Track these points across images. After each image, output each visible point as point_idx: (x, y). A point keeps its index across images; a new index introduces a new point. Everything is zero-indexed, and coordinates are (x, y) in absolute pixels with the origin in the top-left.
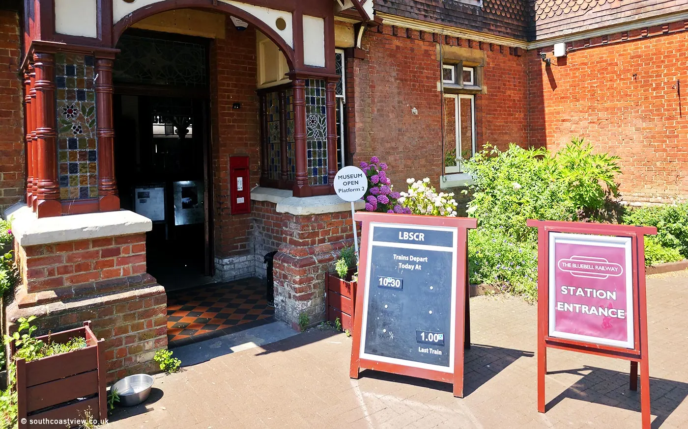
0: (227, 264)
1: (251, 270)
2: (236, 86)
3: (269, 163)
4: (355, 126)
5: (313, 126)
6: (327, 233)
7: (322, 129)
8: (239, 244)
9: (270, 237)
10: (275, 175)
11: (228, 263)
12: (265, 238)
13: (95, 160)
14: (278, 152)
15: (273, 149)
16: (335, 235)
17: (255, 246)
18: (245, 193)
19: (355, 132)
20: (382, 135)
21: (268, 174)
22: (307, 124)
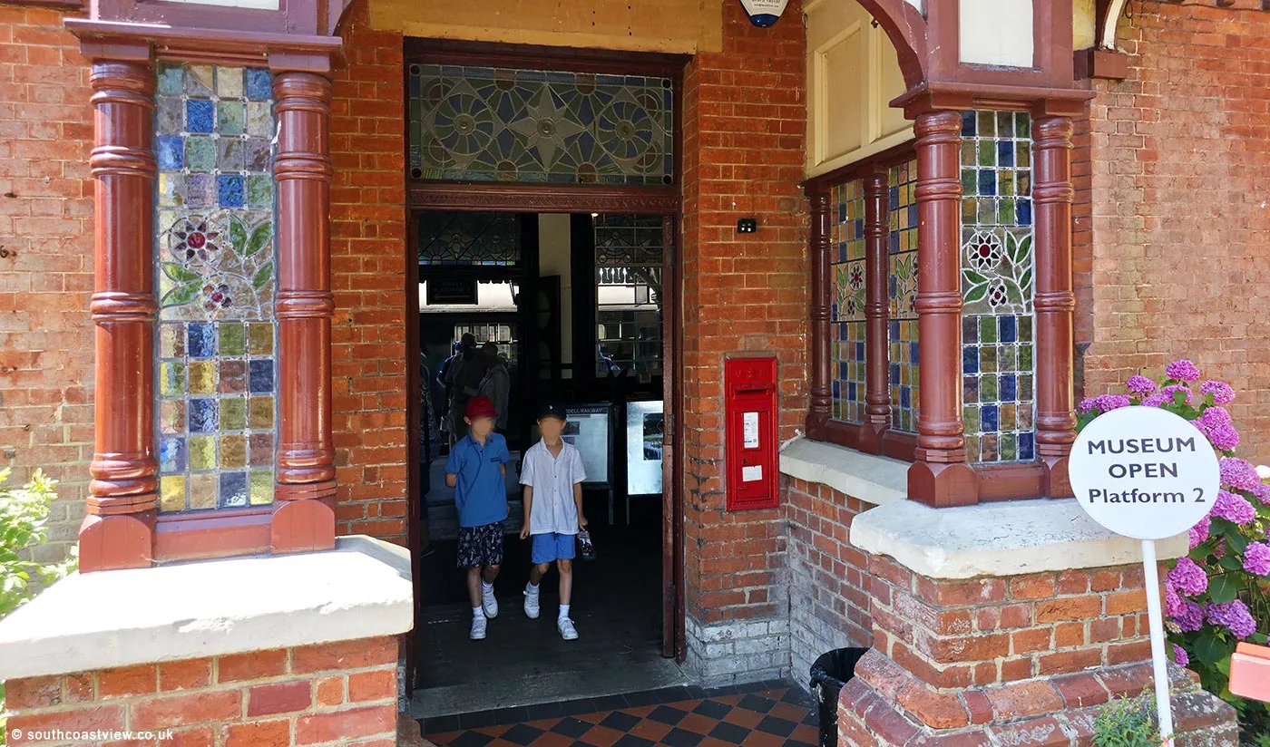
0: (714, 642)
1: (781, 659)
2: (746, 173)
3: (833, 378)
4: (1091, 269)
5: (985, 268)
6: (1040, 639)
7: (1018, 274)
8: (747, 590)
9: (832, 585)
10: (849, 411)
11: (718, 638)
12: (817, 583)
13: (268, 388)
14: (860, 346)
15: (844, 338)
16: (1069, 649)
17: (789, 596)
18: (766, 454)
19: (1090, 287)
20: (1177, 292)
21: (829, 404)
22: (965, 258)
